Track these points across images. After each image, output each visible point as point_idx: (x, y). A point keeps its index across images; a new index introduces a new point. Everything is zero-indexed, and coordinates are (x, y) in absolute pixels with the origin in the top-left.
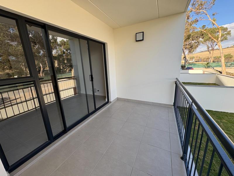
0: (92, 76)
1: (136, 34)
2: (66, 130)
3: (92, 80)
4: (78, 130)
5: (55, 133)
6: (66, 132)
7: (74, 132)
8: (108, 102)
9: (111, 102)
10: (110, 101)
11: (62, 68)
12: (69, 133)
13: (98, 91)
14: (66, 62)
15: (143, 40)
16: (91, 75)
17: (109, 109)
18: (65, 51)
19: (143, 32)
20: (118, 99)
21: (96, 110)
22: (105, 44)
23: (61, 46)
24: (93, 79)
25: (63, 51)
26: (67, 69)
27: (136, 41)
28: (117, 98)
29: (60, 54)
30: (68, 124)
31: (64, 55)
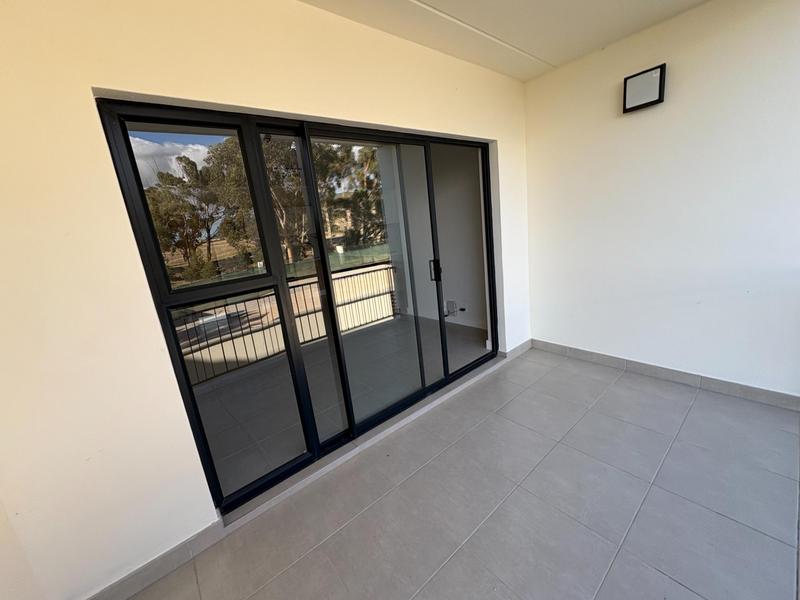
0: (436, 262)
1: (626, 80)
2: (353, 431)
3: (438, 278)
4: (387, 437)
5: (324, 434)
6: (354, 438)
7: (376, 441)
8: (494, 354)
9: (504, 356)
10: (500, 349)
11: (362, 232)
12: (362, 442)
13: (463, 310)
14: (374, 212)
15: (660, 100)
16: (434, 261)
17: (495, 379)
18: (372, 177)
19: (663, 68)
20: (534, 346)
21: (449, 379)
22: (487, 144)
23: (362, 166)
24: (442, 275)
25: (368, 178)
26: (376, 235)
27: (626, 111)
28: (532, 341)
29: (359, 189)
30: (361, 414)
31: (370, 192)
